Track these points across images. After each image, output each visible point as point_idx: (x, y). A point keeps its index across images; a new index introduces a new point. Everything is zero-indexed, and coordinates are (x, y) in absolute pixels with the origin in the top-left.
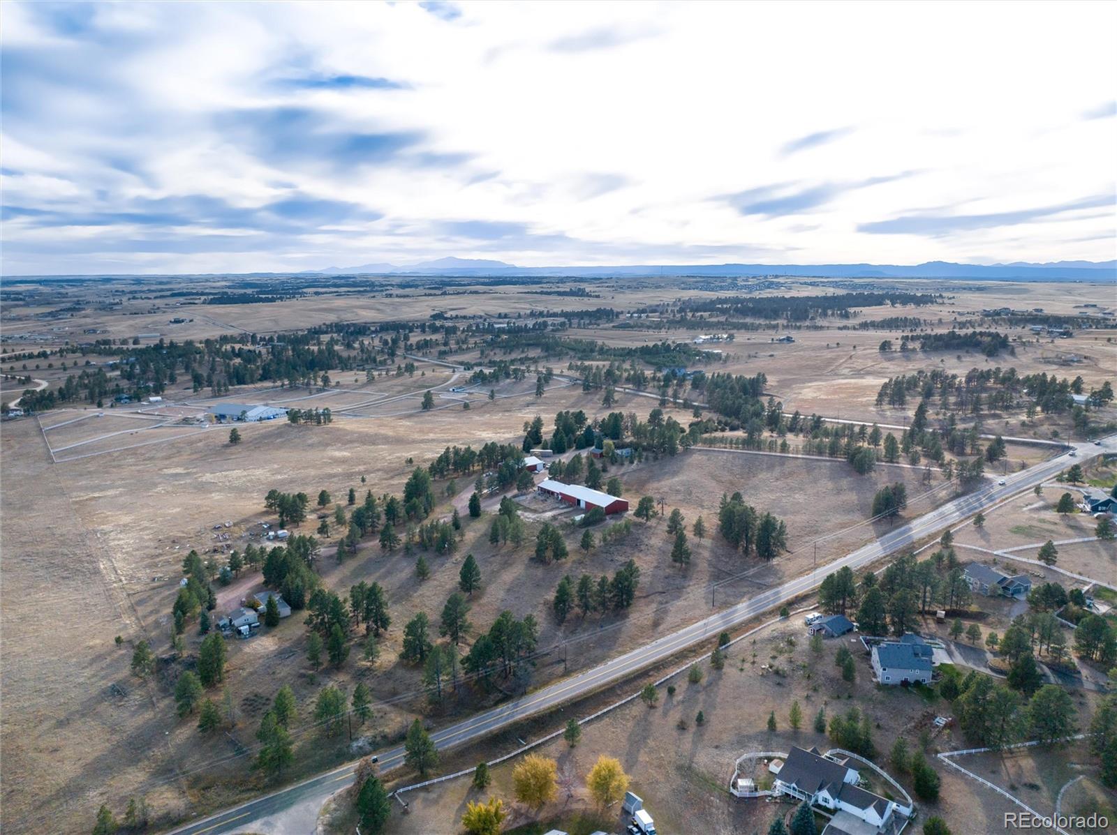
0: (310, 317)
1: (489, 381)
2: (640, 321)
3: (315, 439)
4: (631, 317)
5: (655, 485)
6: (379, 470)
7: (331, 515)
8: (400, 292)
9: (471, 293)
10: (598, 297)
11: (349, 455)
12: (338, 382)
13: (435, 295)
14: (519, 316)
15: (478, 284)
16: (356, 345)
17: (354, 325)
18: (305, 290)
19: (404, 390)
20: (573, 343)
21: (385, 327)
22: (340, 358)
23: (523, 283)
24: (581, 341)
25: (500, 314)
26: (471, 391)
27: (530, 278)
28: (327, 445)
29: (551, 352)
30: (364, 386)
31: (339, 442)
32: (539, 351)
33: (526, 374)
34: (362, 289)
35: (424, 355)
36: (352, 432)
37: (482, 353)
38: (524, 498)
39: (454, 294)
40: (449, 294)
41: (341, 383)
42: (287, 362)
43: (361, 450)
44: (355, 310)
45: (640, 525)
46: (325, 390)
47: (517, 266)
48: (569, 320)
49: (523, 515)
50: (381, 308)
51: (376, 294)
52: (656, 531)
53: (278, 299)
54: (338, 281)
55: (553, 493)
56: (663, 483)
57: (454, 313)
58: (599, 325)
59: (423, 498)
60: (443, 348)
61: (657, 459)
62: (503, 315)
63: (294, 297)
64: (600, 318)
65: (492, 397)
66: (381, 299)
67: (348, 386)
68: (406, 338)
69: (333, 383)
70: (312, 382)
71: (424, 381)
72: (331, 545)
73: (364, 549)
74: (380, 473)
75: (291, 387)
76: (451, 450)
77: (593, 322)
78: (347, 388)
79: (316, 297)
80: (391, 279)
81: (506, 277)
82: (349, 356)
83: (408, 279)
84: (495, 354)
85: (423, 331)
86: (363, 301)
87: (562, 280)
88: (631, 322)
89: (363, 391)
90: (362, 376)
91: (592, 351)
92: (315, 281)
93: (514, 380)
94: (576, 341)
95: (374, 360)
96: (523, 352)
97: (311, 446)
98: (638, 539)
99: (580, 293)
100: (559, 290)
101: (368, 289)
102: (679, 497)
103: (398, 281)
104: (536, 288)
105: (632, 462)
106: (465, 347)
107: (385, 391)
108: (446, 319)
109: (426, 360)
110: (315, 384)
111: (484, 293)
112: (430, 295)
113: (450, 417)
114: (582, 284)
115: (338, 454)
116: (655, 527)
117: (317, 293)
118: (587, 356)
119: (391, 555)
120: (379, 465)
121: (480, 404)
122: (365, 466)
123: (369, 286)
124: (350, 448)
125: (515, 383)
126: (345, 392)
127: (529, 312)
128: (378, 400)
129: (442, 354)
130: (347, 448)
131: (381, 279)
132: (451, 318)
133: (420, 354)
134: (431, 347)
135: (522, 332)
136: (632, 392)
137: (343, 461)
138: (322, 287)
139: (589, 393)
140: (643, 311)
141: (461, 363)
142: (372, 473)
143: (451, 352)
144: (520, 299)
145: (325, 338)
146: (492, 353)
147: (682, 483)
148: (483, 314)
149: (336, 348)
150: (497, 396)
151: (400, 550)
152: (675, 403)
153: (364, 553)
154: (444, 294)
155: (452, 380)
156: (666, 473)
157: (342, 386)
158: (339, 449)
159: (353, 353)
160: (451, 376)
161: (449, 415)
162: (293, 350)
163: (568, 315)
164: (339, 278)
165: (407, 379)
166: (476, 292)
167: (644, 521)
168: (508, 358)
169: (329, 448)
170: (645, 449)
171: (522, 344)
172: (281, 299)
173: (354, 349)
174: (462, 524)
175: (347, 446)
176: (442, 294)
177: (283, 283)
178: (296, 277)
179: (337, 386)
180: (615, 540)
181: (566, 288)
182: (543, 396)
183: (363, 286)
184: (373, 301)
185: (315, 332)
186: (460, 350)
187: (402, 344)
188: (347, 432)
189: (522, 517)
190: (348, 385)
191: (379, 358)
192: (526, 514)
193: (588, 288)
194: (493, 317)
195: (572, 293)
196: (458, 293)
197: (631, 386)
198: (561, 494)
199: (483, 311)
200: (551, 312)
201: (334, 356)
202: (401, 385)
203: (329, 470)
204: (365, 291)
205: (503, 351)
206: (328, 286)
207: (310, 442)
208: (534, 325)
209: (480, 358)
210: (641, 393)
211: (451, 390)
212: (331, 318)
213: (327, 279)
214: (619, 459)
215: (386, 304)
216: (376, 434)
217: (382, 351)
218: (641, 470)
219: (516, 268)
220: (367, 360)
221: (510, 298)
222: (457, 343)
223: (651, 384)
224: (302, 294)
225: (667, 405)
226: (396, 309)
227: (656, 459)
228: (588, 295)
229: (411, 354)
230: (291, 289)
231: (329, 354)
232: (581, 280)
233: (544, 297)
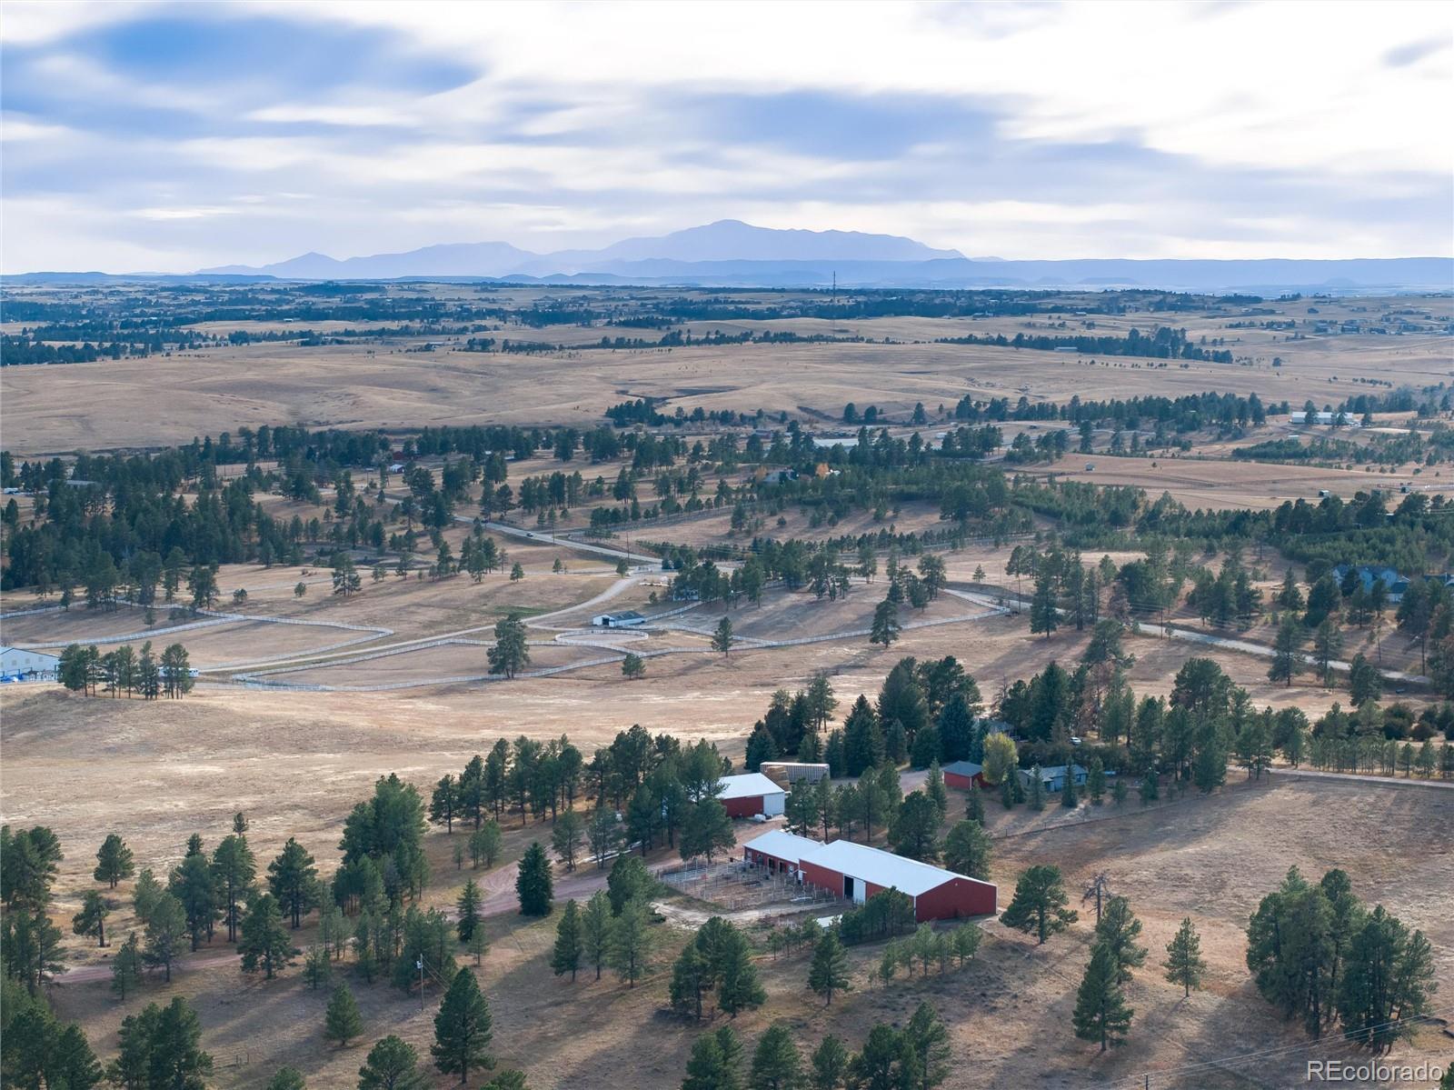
0: (197, 409)
1: (727, 599)
2: (1342, 434)
3: (132, 734)
4: (1310, 421)
5: (1122, 863)
6: (296, 807)
7: (126, 904)
8: (527, 334)
9: (767, 338)
10: (1224, 358)
11: (222, 770)
12: (242, 594)
13: (641, 344)
14: (919, 416)
15: (805, 314)
16: (329, 492)
17: (338, 435)
18: (200, 328)
19: (448, 620)
20: (1057, 495)
21: (434, 442)
22: (265, 525)
23: (968, 311)
24: (1089, 489)
25: (850, 409)
26: (661, 627)
27: (999, 295)
28: (163, 749)
29: (972, 520)
30: (323, 605)
31: (202, 743)
32: (936, 518)
33: (854, 580)
34: (393, 325)
35: (540, 527)
36: (245, 719)
37: (738, 519)
38: (695, 876)
39: (707, 341)
40: (689, 342)
41: (251, 596)
42: (92, 535)
43: (259, 763)
44: (353, 389)
45: (1018, 949)
46: (197, 617)
47: (969, 255)
48: (1085, 430)
49: (675, 915)
50: (441, 383)
51: (434, 340)
52: (1059, 967)
53: (106, 352)
54: (320, 302)
55: (784, 865)
56: (1144, 859)
57: (688, 405)
58: (1186, 447)
59: (388, 860)
60: (611, 504)
61: (1154, 797)
62: (861, 413)
63: (157, 348)
64: (1194, 425)
65: (722, 642)
66: (449, 354)
67: (271, 606)
68: (496, 472)
69: (226, 597)
70: (160, 591)
71: (517, 593)
72: (104, 960)
73: (193, 972)
74: (297, 815)
75: (93, 604)
76: (512, 749)
77: (1171, 435)
78: (269, 610)
79: (234, 349)
80: (502, 295)
81: (913, 292)
82: (296, 522)
83: (560, 296)
84: (782, 523)
85: (564, 454)
86: (385, 361)
87: (1112, 303)
88: (1304, 441)
89: (317, 620)
90: (322, 580)
91: (1117, 520)
92: (243, 298)
93: (813, 597)
94: (1068, 489)
95: (377, 537)
96: (878, 519)
97: (114, 751)
98: (990, 980)
99: (1165, 345)
100: (1087, 333)
101: (416, 324)
102: (1182, 896)
103: (523, 300)
104: (1008, 326)
105: (1070, 804)
106: (683, 500)
107: (385, 621)
108: (660, 421)
109: (548, 538)
110: (169, 598)
111: (819, 338)
112: (621, 344)
113: (569, 697)
114: (1179, 316)
115: (187, 770)
116: (1061, 959)
117: (238, 338)
118: (1091, 534)
119: (265, 989)
120: (298, 796)
121: (679, 665)
122: (258, 798)
123: (422, 315)
124: (230, 759)
125: (812, 605)
126: (262, 623)
127: (951, 403)
128: (358, 646)
129: (606, 521)
130: (222, 758)
131: (469, 295)
132: (679, 420)
133: (532, 521)
134: (573, 501)
135: (901, 461)
136: (1195, 636)
137: (200, 785)
138: (260, 318)
139: (1048, 640)
140: (1359, 405)
141: (660, 550)
142: (270, 813)
143: (635, 517)
144: (937, 359)
145: (231, 472)
146: (771, 523)
147: (1204, 862)
148: (791, 408)
149: (259, 497)
150: (741, 644)
151: (292, 981)
152: (1323, 671)
153: (194, 981)
154: (673, 341)
155: (609, 594)
156: (1167, 834)
157: (255, 604)
158: (196, 760)
159: (310, 514)
160: (611, 583)
161: (568, 691)
162: (120, 501)
163: (1083, 415)
164: (329, 289)
165: (463, 587)
166: (788, 338)
167: (1029, 939)
168: (822, 537)
169: (169, 756)
170: (1123, 770)
171: (883, 494)
172: (115, 353)
173: (317, 501)
174: (485, 930)
175: (223, 753)
176: (664, 342)
177: (130, 304)
178: (180, 288)
179: (236, 604)
180: (925, 979)
181: (1117, 327)
182: (894, 644)
183: (395, 317)
184: (424, 359)
185: (204, 456)
186: (670, 512)
187: (476, 489)
188: (227, 718)
189: (671, 921)
190: (272, 603)
191: (391, 531)
192: (687, 914)
193: (1196, 329)
194: (827, 418)
195: (1134, 346)
196: (721, 340)
197: (1196, 621)
198: (804, 864)
199: (794, 397)
200: (1032, 402)
201: (246, 520)
202: (442, 605)
203: (151, 806)
204: (405, 332)
205: (811, 511)
206: (280, 316)
207: (114, 740)
208: (947, 441)
209: (730, 535)
210: (1223, 643)
211: (598, 621)
212: (274, 413)
213: (283, 293)
214: (1029, 795)
215: (466, 373)
216: (315, 724)
217: (406, 509)
218: (1090, 826)
219: (965, 261)
220: (352, 535)
221: (903, 358)
222: (663, 486)
223: (1268, 617)
224: (186, 341)
225: (1296, 679)
226: (496, 389)
227: (1150, 796)
228: (1192, 353)
229: (501, 521)
230: (156, 324)
231: (232, 513)
232: (1185, 303)
233: (1028, 356)
